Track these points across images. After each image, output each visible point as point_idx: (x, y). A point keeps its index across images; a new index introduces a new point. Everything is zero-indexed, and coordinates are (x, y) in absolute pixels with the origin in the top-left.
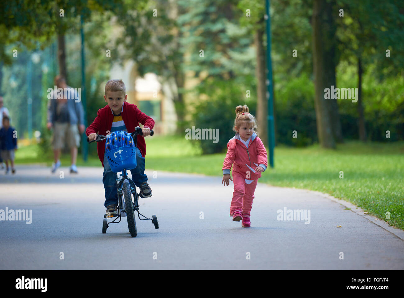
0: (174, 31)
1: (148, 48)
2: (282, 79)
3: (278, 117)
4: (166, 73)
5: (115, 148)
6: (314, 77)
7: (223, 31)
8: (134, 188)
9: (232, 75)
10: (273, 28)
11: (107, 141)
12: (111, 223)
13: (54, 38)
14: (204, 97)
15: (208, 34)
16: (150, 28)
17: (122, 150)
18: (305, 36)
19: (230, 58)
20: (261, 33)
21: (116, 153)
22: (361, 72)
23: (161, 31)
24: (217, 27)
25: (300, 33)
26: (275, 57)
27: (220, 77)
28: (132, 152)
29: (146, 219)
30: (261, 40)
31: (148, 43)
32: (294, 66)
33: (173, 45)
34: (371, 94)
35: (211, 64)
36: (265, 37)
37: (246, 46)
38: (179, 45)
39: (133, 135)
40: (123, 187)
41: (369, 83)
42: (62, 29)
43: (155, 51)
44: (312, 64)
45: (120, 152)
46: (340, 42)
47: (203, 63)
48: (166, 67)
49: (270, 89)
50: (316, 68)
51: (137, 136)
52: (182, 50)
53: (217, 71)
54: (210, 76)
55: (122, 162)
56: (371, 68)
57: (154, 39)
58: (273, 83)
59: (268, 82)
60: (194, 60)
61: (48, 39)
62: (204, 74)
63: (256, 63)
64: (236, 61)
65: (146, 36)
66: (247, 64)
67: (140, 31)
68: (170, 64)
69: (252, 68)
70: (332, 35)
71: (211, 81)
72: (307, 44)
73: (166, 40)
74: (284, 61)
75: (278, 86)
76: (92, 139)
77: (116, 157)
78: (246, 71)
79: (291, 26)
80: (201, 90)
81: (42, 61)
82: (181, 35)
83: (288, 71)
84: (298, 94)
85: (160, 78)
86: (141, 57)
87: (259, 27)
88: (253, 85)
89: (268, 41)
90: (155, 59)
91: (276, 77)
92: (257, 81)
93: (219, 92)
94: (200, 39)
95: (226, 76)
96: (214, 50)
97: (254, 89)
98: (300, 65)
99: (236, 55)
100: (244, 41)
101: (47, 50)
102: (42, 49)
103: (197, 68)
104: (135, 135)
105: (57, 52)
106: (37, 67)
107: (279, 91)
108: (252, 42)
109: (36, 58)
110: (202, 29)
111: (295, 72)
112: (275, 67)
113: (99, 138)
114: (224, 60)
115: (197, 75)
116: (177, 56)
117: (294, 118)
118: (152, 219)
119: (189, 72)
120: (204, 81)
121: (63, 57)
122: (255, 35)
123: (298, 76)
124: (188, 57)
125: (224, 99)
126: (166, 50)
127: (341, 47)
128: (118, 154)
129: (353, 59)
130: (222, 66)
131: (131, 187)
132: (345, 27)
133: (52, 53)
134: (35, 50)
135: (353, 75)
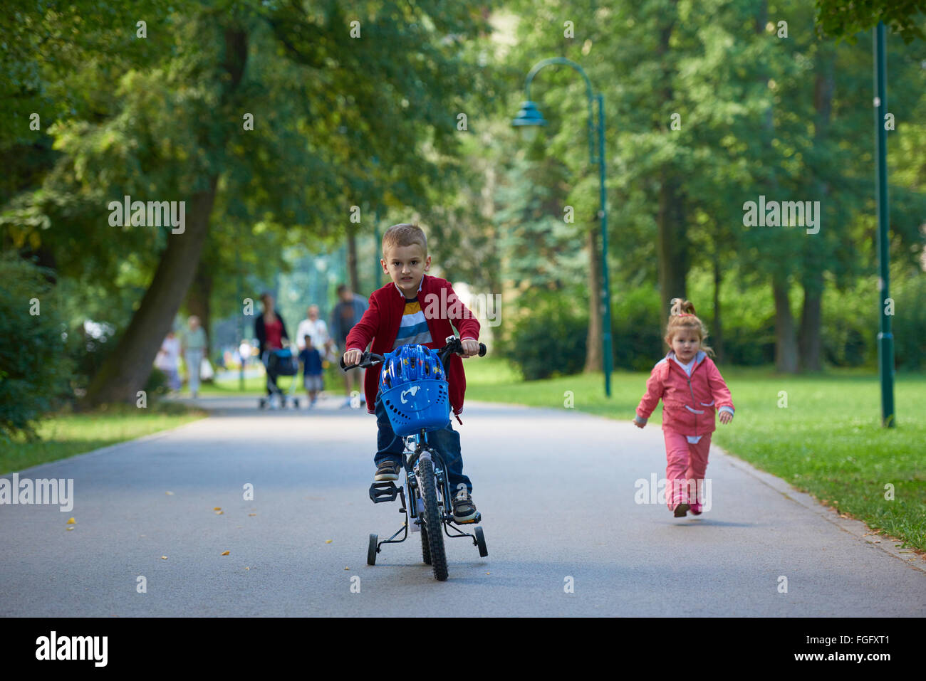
0: (489, 232)
1: (458, 252)
2: (620, 290)
3: (616, 335)
4: (479, 282)
5: (403, 382)
6: (661, 287)
7: (548, 231)
8: (442, 471)
9: (559, 285)
10: (610, 228)
11: (384, 366)
12: (385, 542)
13: (344, 240)
14: (526, 312)
15: (530, 235)
16: (460, 228)
17: (419, 388)
18: (649, 237)
19: (558, 265)
20: (595, 234)
21: (404, 393)
22: (718, 280)
23: (474, 232)
24: (541, 227)
25: (643, 233)
26: (613, 262)
27: (544, 287)
28: (440, 392)
29: (460, 534)
30: (595, 243)
31: (458, 246)
32: (635, 273)
33: (487, 249)
34: (731, 307)
35: (534, 272)
36: (600, 239)
37: (577, 249)
38: (495, 249)
39: (443, 353)
40: (418, 469)
41: (728, 293)
42: (353, 230)
43: (467, 256)
44: (657, 272)
45: (413, 390)
46: (691, 244)
47: (524, 271)
48: (480, 276)
49: (605, 301)
50: (663, 276)
51: (449, 356)
52: (499, 255)
53: (542, 279)
54: (532, 286)
55: (417, 413)
56: (730, 276)
57: (465, 242)
58: (609, 295)
59: (604, 294)
60: (513, 268)
61: (336, 241)
62: (526, 284)
63: (589, 270)
64: (565, 269)
65: (455, 238)
66: (578, 271)
67: (447, 232)
68: (485, 272)
69: (584, 276)
70: (682, 235)
71: (534, 292)
72: (651, 246)
73: (479, 242)
74: (624, 266)
75: (615, 298)
76: (350, 363)
77: (404, 401)
78: (577, 280)
79: (632, 225)
80: (522, 303)
81: (329, 267)
82: (497, 236)
83: (628, 280)
84: (641, 307)
85: (472, 288)
86: (450, 262)
87: (594, 226)
88: (585, 297)
89: (605, 243)
90: (466, 265)
91: (614, 286)
92: (590, 291)
93: (544, 306)
94: (520, 241)
95: (552, 286)
96: (538, 255)
97: (586, 301)
98: (642, 273)
99: (565, 261)
100: (574, 244)
101: (335, 254)
102: (329, 252)
103: (517, 276)
104: (446, 355)
105: (347, 257)
106: (322, 275)
107: (618, 304)
108: (583, 245)
109: (320, 264)
110: (523, 229)
111: (636, 281)
112: (612, 275)
113: (366, 359)
114: (549, 267)
115: (517, 285)
116: (492, 262)
117: (635, 336)
118: (473, 536)
119: (507, 281)
120: (525, 293)
121: (354, 264)
122: (587, 236)
123: (640, 284)
124: (506, 263)
125: (549, 314)
126: (480, 255)
127: (692, 251)
128: (408, 396)
129: (708, 265)
130: (547, 274)
131: (435, 468)
132: (698, 226)
133: (341, 258)
134: (320, 255)
135: (708, 285)
